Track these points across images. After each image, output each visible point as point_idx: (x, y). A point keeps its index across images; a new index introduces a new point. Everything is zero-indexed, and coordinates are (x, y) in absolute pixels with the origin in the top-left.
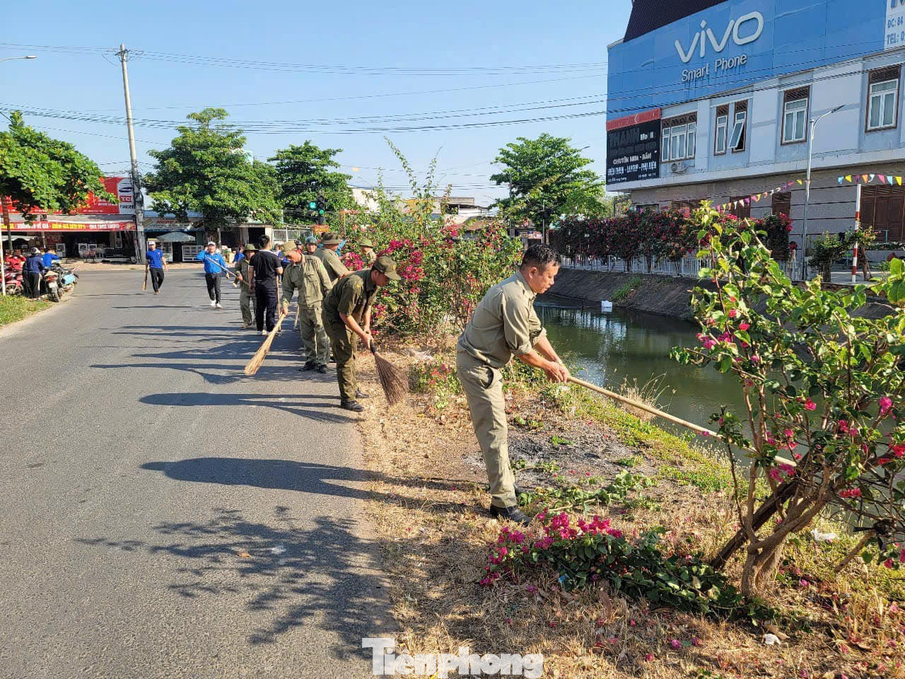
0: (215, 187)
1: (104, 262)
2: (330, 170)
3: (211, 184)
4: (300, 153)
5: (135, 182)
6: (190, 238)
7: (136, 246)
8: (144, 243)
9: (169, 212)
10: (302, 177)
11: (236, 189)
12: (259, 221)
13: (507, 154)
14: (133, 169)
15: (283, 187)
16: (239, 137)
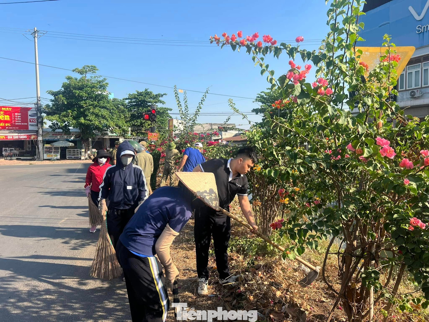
0: (87, 113)
1: (17, 159)
2: (159, 105)
3: (85, 111)
4: (142, 95)
5: (38, 110)
6: (71, 144)
7: (37, 150)
8: (42, 148)
9: (59, 128)
10: (143, 109)
11: (100, 114)
12: (114, 134)
13: (262, 97)
14: (37, 102)
15: (131, 115)
16: (104, 83)
